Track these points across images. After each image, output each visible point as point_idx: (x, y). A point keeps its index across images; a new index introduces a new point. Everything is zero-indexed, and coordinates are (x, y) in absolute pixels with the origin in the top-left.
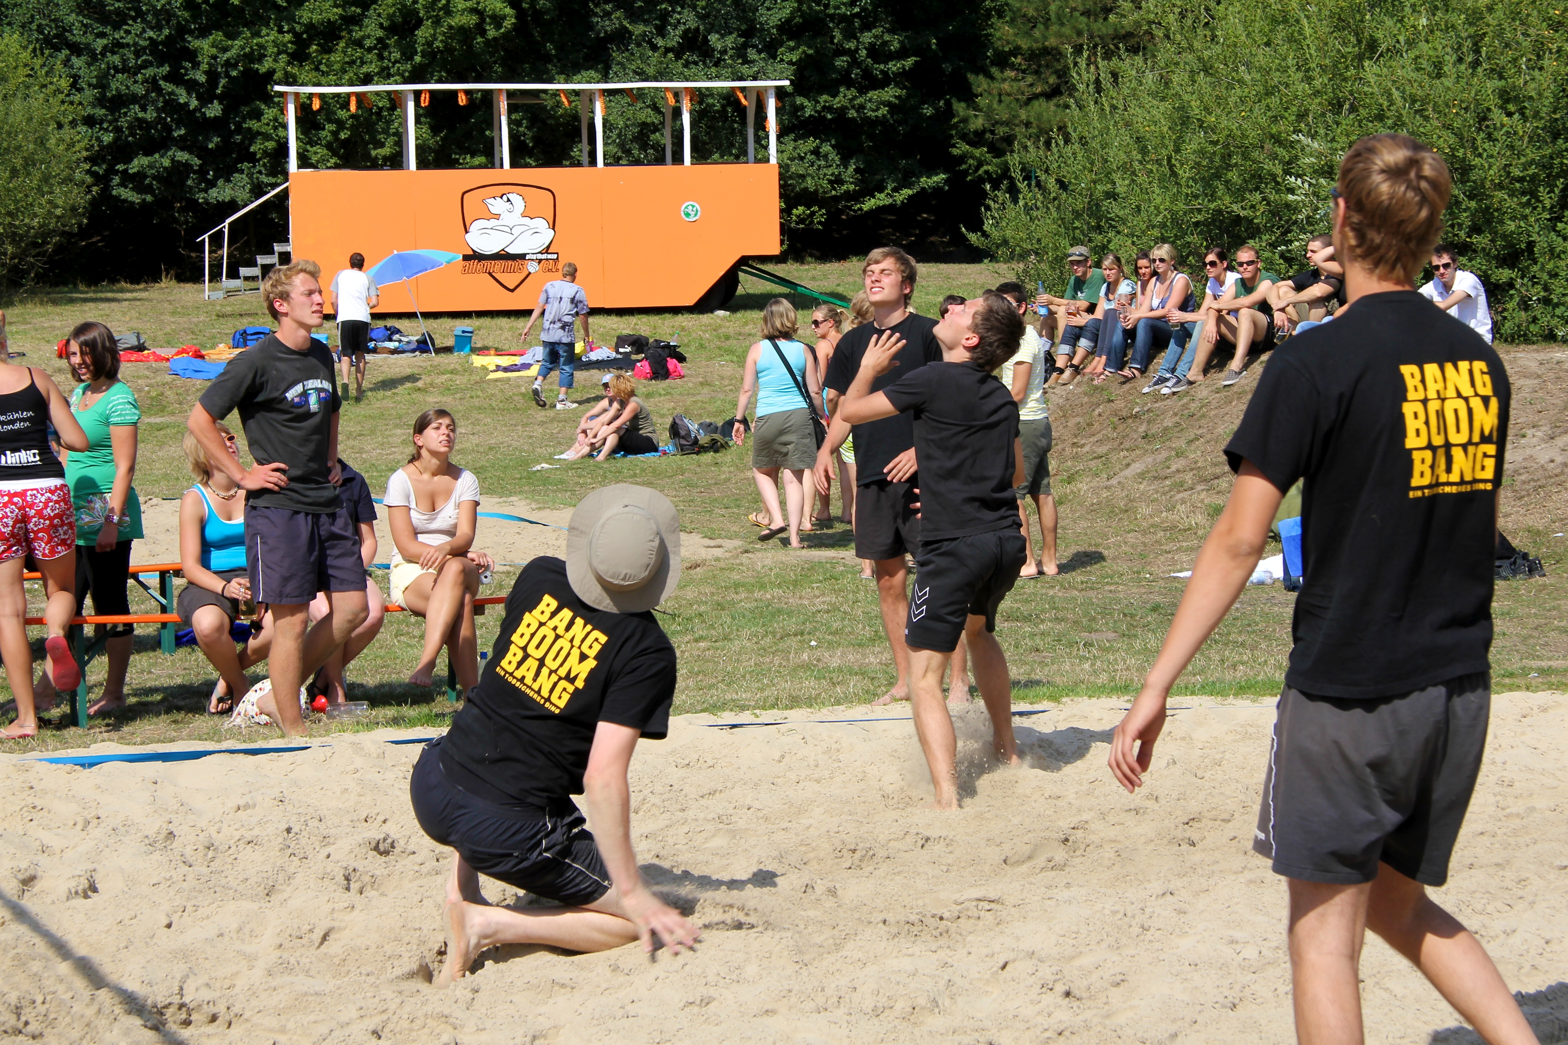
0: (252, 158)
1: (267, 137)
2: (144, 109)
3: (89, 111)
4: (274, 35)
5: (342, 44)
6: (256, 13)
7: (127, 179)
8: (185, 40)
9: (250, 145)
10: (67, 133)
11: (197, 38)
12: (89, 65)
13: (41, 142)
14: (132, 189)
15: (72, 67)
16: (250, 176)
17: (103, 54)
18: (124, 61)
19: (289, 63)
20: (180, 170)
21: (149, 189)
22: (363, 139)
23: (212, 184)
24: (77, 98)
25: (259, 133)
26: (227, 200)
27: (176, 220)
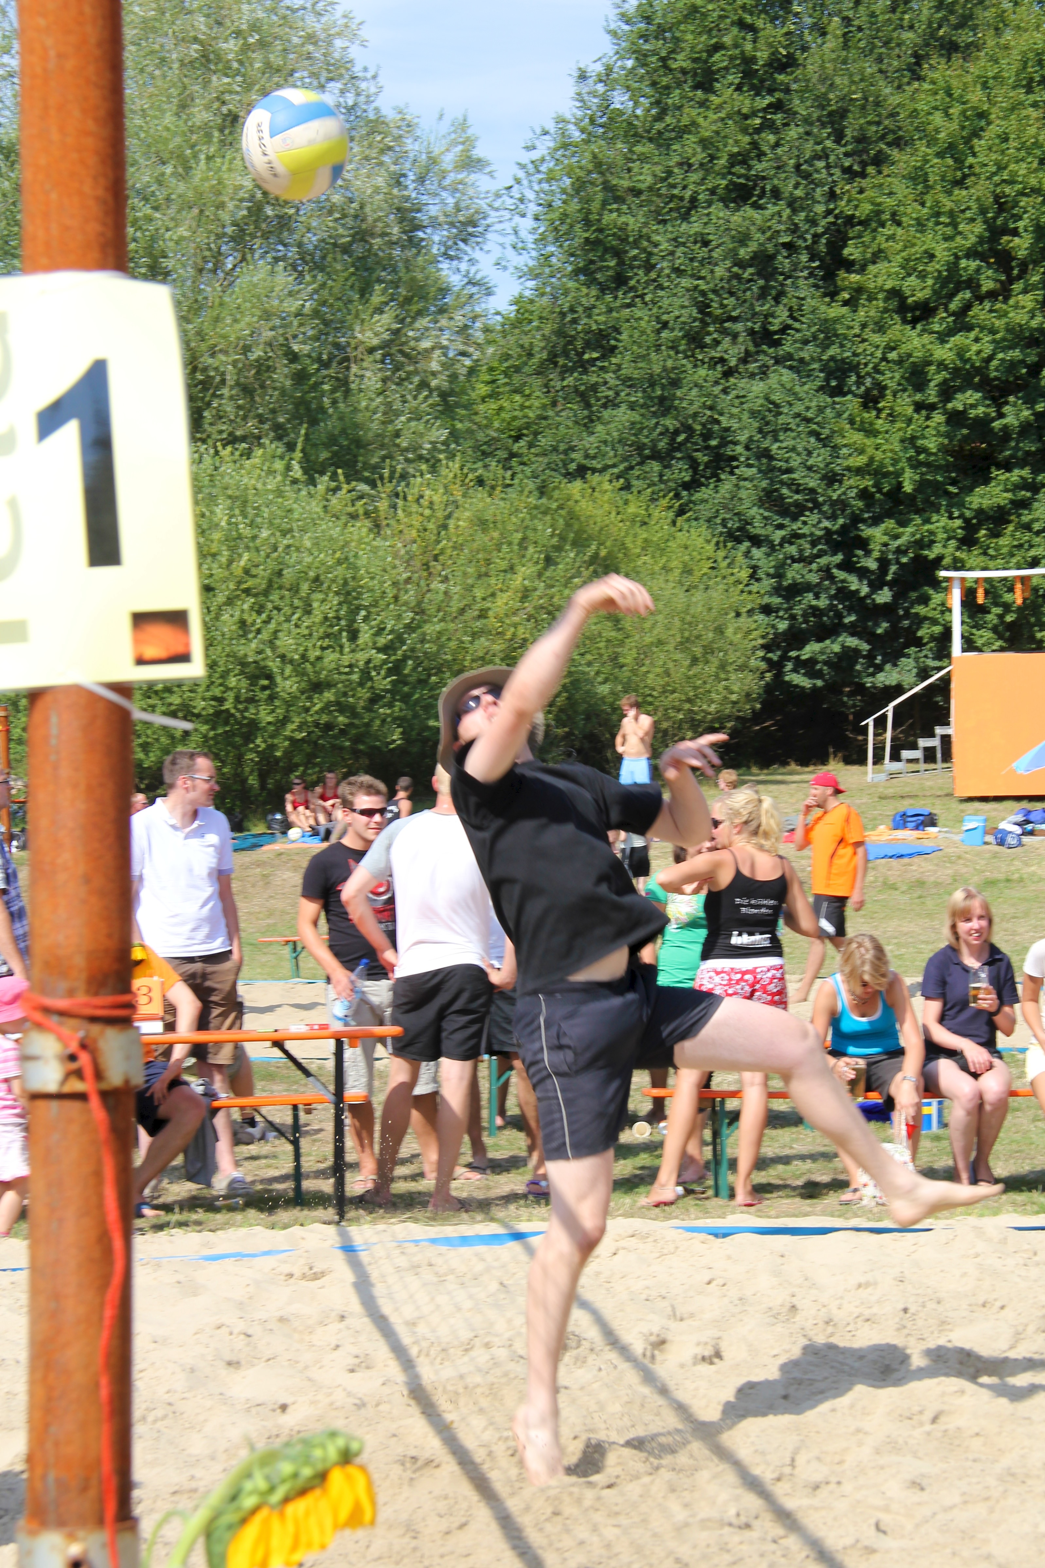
0: (919, 643)
1: (934, 622)
2: (817, 597)
3: (766, 600)
4: (944, 521)
5: (1011, 528)
6: (927, 501)
7: (800, 665)
8: (858, 529)
9: (918, 629)
10: (745, 622)
11: (870, 526)
12: (768, 555)
13: (720, 631)
14: (804, 675)
15: (751, 558)
16: (917, 660)
17: (781, 545)
18: (801, 551)
19: (958, 548)
20: (849, 656)
21: (818, 675)
22: (1028, 622)
23: (879, 669)
24: (755, 587)
25: (926, 618)
26: (894, 683)
27: (844, 704)
